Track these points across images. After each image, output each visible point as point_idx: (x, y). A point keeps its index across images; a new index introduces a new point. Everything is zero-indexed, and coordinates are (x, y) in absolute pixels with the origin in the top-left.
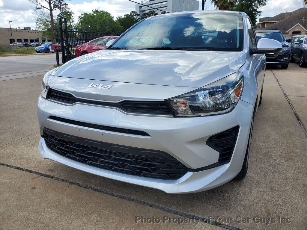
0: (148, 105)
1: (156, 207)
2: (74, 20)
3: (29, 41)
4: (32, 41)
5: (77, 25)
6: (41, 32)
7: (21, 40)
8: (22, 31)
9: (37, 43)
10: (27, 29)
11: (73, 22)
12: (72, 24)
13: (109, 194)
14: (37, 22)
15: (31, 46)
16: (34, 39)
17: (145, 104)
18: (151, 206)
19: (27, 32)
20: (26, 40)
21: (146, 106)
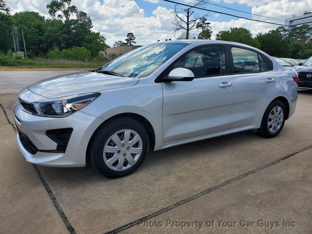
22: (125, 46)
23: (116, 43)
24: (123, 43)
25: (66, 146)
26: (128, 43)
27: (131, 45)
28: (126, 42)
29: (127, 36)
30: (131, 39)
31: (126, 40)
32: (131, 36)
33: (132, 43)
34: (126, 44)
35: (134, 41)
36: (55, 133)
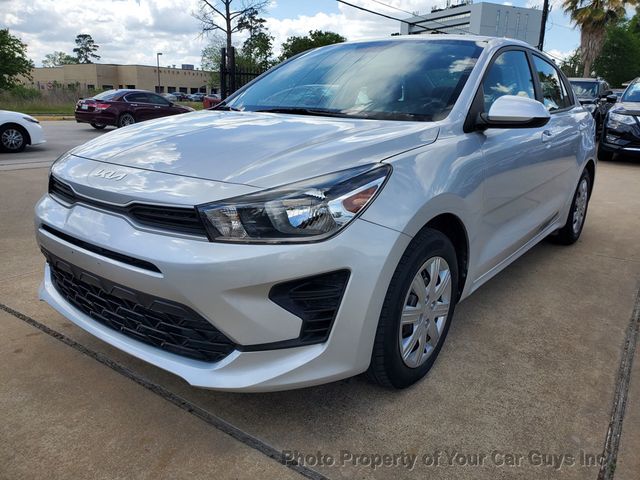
0: (172, 214)
1: (200, 415)
2: (273, 51)
3: (189, 90)
4: (194, 91)
5: (278, 60)
6: (211, 73)
7: (174, 88)
8: (178, 72)
9: (202, 95)
10: (188, 68)
11: (270, 54)
12: (268, 59)
13: (133, 379)
14: (205, 55)
15: (191, 100)
16: (198, 86)
17: (166, 212)
18: (190, 411)
19: (187, 75)
20: (183, 90)
21: (166, 216)
22: (74, 66)
23: (48, 56)
24: (68, 58)
25: (329, 324)
26: (80, 57)
27: (89, 62)
28: (75, 55)
29: (77, 41)
30: (88, 50)
31: (75, 50)
32: (85, 41)
33: (90, 58)
34: (76, 60)
35: (94, 52)
36: (292, 291)
